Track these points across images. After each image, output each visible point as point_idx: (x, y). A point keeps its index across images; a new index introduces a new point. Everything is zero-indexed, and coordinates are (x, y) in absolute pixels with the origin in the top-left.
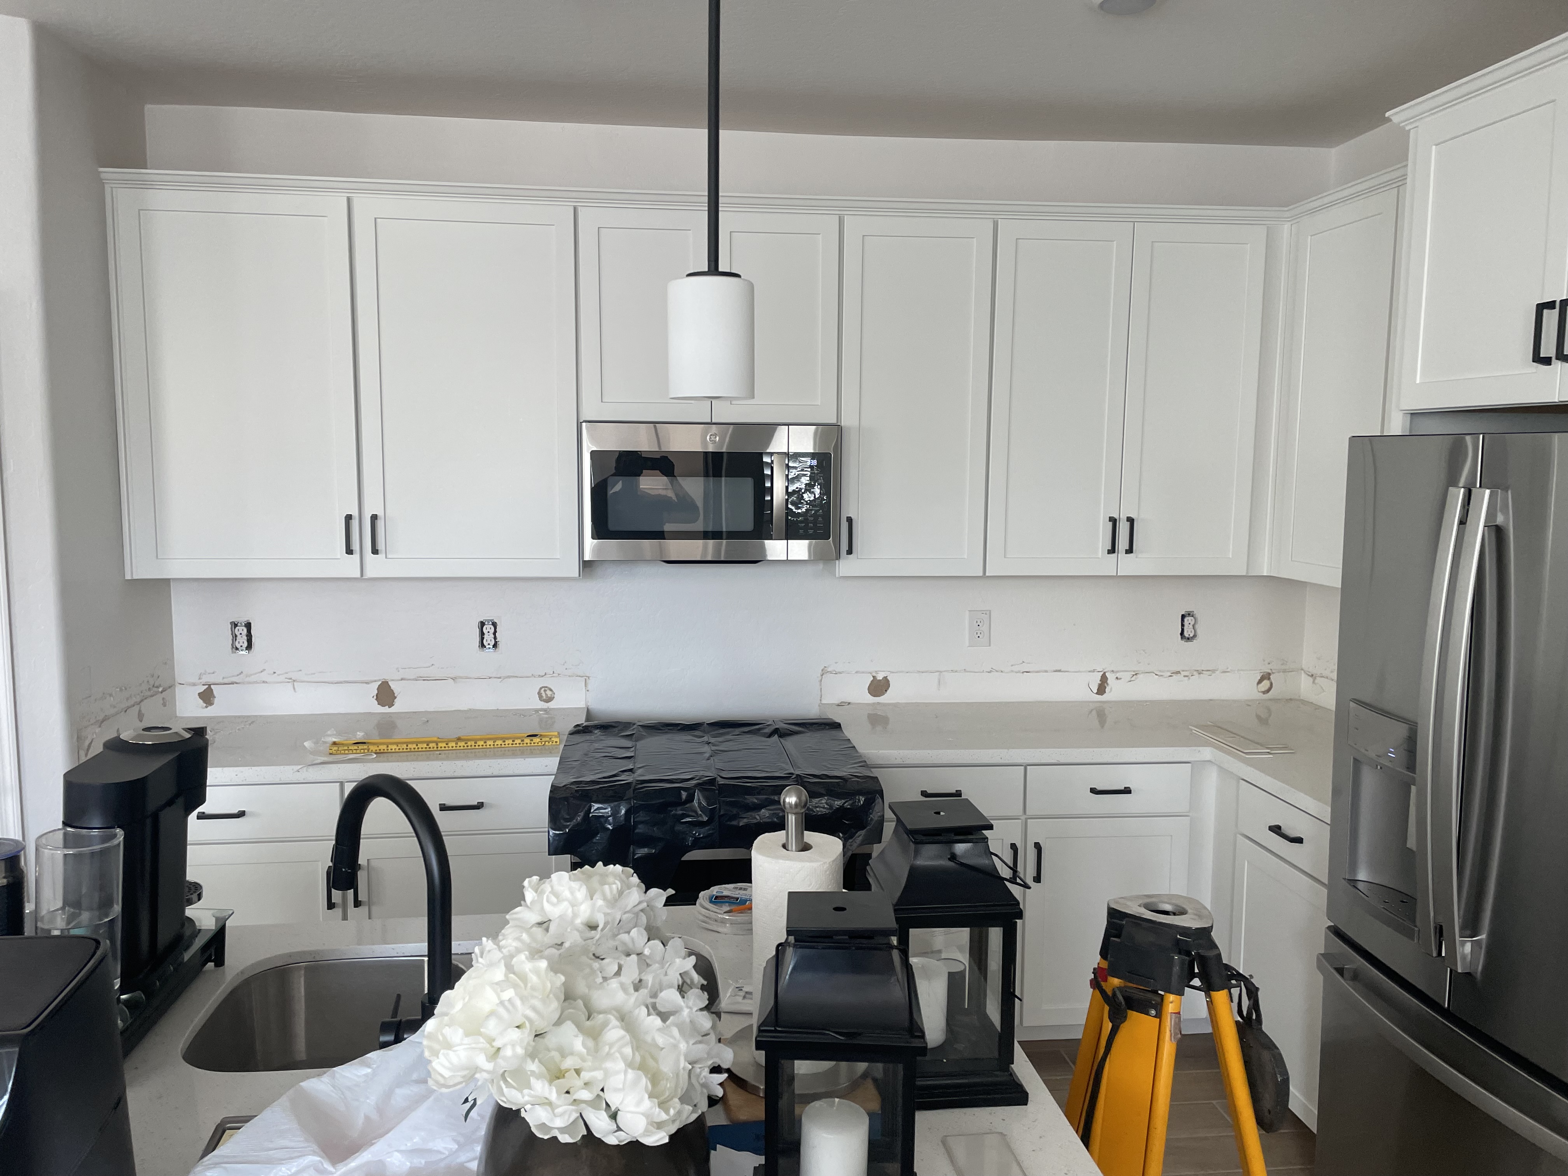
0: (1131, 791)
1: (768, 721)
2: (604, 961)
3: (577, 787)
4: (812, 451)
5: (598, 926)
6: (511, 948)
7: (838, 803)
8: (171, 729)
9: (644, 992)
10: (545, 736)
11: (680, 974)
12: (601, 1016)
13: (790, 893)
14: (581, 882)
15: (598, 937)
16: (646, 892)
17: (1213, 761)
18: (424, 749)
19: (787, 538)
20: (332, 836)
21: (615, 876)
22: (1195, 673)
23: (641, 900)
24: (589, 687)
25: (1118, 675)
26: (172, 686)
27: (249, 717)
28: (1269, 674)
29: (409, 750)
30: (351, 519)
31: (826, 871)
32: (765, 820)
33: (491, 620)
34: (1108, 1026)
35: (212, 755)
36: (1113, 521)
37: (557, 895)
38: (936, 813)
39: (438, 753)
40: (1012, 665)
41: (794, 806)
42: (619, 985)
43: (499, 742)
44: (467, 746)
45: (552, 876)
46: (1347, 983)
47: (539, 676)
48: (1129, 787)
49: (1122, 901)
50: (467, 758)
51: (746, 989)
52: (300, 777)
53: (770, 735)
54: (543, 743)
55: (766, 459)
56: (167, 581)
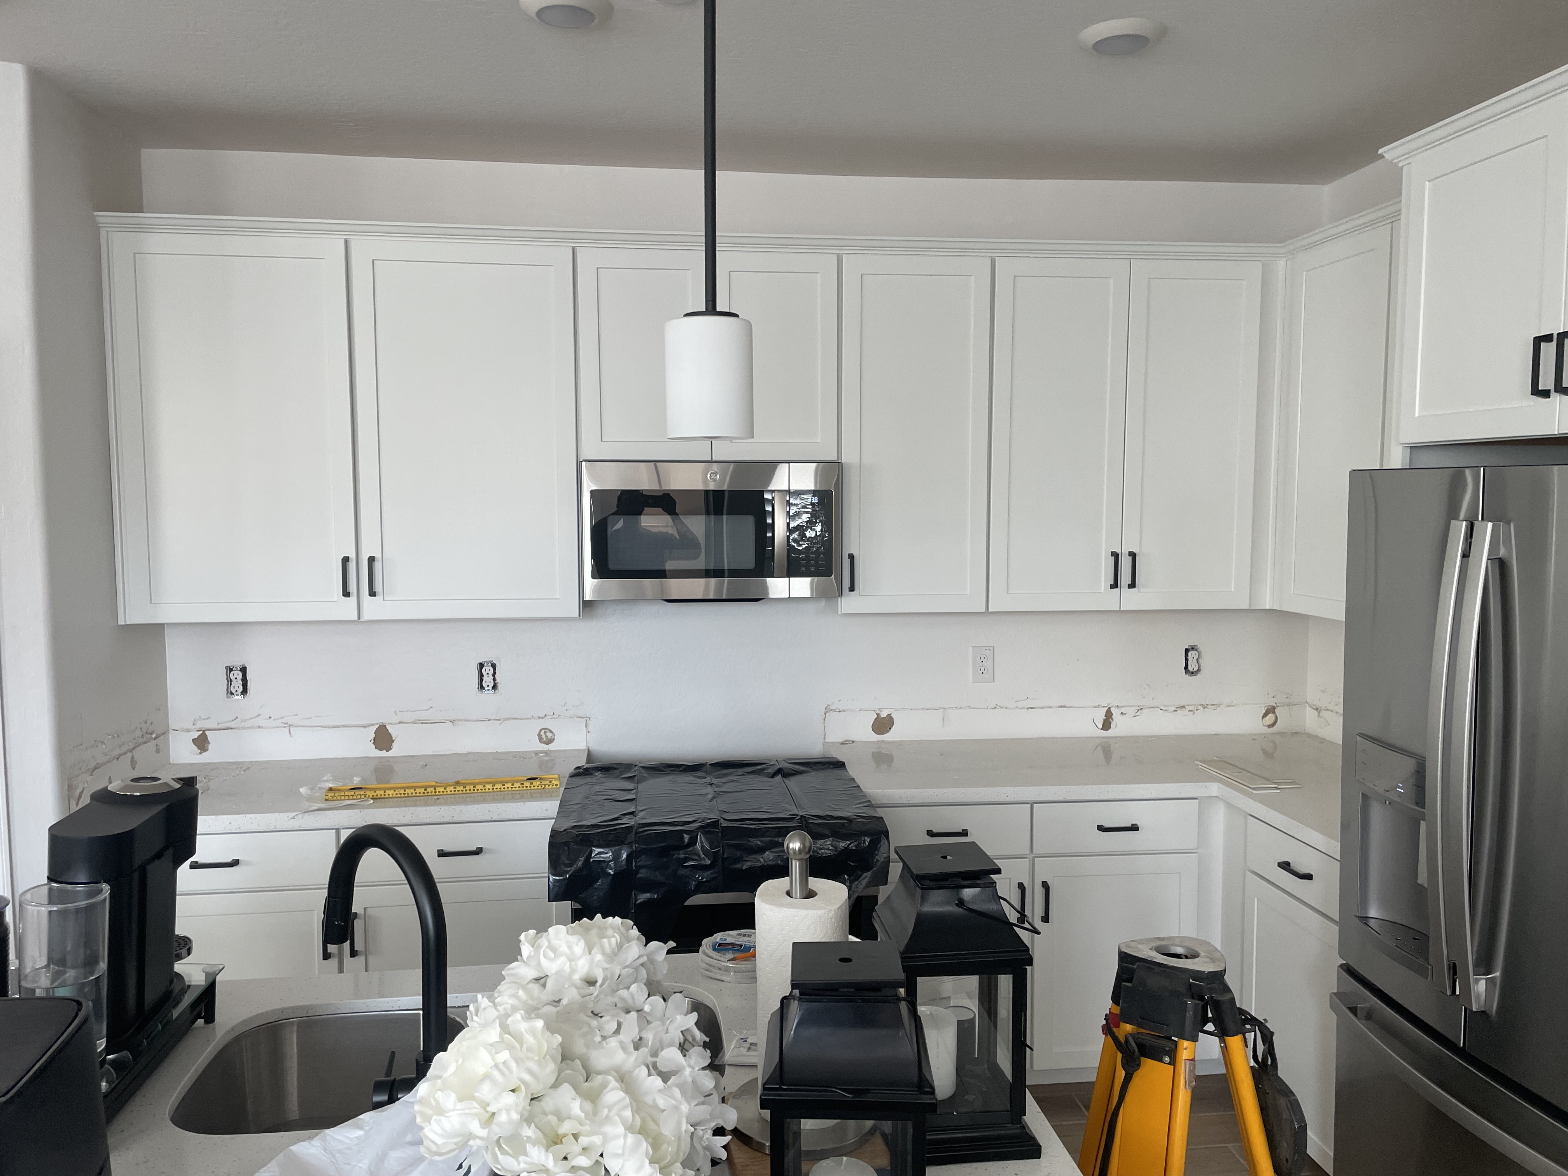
0: (1138, 828)
1: (772, 761)
2: (603, 1019)
3: (578, 832)
4: (813, 488)
5: (597, 982)
6: (505, 1006)
7: (842, 844)
8: (159, 779)
9: (644, 1050)
10: (545, 779)
11: (682, 1032)
12: (600, 1077)
13: (794, 943)
14: (578, 936)
15: (596, 993)
16: (646, 945)
17: (1221, 797)
18: (422, 794)
19: (789, 575)
20: (326, 884)
21: (614, 928)
22: (1200, 707)
23: (641, 954)
24: (590, 728)
25: (1123, 710)
26: (165, 733)
27: (243, 763)
28: (1274, 708)
29: (406, 795)
30: (348, 561)
31: (831, 918)
32: (769, 863)
33: (490, 662)
34: (1121, 1074)
35: (202, 803)
36: (1115, 555)
37: (554, 950)
38: (942, 857)
39: (436, 797)
40: (1017, 701)
41: (797, 852)
42: (618, 1043)
43: (498, 786)
44: (466, 790)
45: (549, 929)
46: (1362, 1024)
47: (539, 717)
48: (1136, 824)
49: (1134, 944)
50: (465, 802)
51: (750, 1041)
52: (295, 824)
53: (773, 776)
54: (543, 786)
55: (767, 496)
56: (162, 626)
